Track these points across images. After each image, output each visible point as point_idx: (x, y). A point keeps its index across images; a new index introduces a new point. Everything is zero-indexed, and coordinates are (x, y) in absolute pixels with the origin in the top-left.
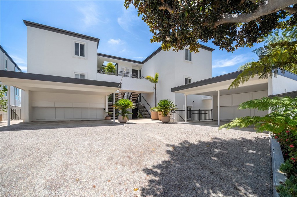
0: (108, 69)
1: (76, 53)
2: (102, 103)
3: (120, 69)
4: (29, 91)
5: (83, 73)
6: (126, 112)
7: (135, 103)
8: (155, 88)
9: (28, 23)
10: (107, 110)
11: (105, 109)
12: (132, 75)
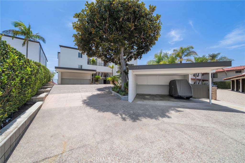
0: (92, 61)
1: (79, 57)
2: (89, 77)
3: (98, 62)
4: (61, 72)
5: (81, 65)
6: (98, 80)
7: (105, 77)
8: (112, 71)
9: (61, 46)
10: (91, 80)
11: (90, 80)
12: (104, 65)
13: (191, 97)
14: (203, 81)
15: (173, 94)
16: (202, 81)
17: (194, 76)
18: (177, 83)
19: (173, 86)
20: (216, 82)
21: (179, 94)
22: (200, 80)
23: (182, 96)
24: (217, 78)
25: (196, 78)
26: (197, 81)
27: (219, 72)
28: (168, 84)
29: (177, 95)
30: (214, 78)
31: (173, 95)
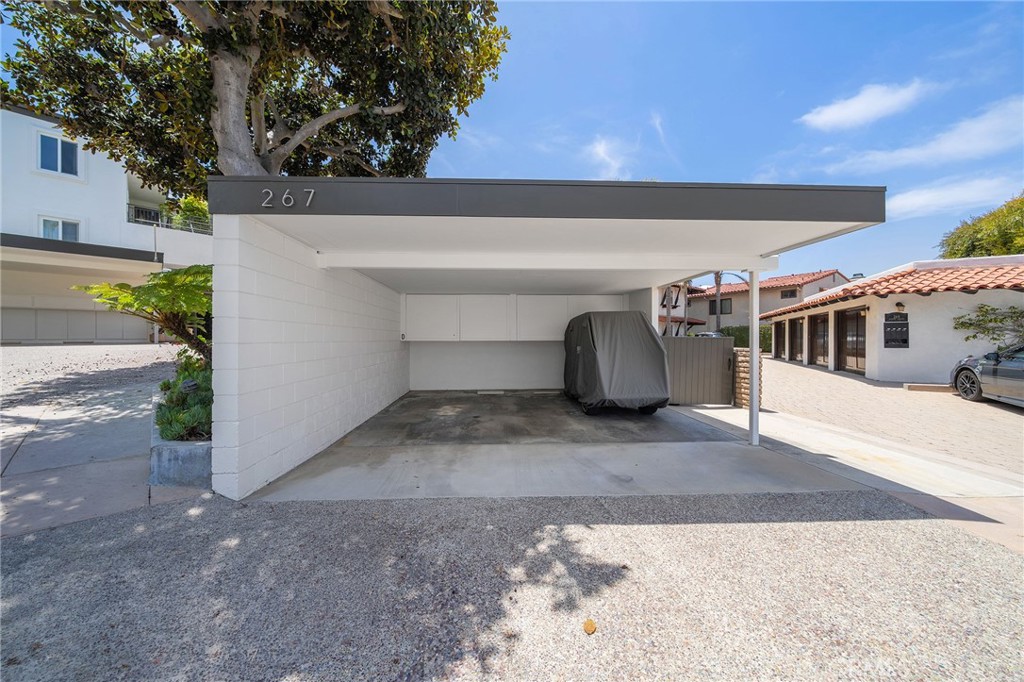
5: (71, 218)
13: (663, 403)
14: (691, 324)
15: (580, 392)
16: (688, 324)
17: (664, 306)
18: (600, 329)
19: (579, 348)
20: (728, 329)
21: (606, 390)
22: (679, 321)
23: (619, 400)
24: (731, 313)
25: (668, 312)
26: (673, 324)
27: (735, 293)
28: (562, 338)
29: (599, 399)
30: (722, 316)
31: (580, 397)
